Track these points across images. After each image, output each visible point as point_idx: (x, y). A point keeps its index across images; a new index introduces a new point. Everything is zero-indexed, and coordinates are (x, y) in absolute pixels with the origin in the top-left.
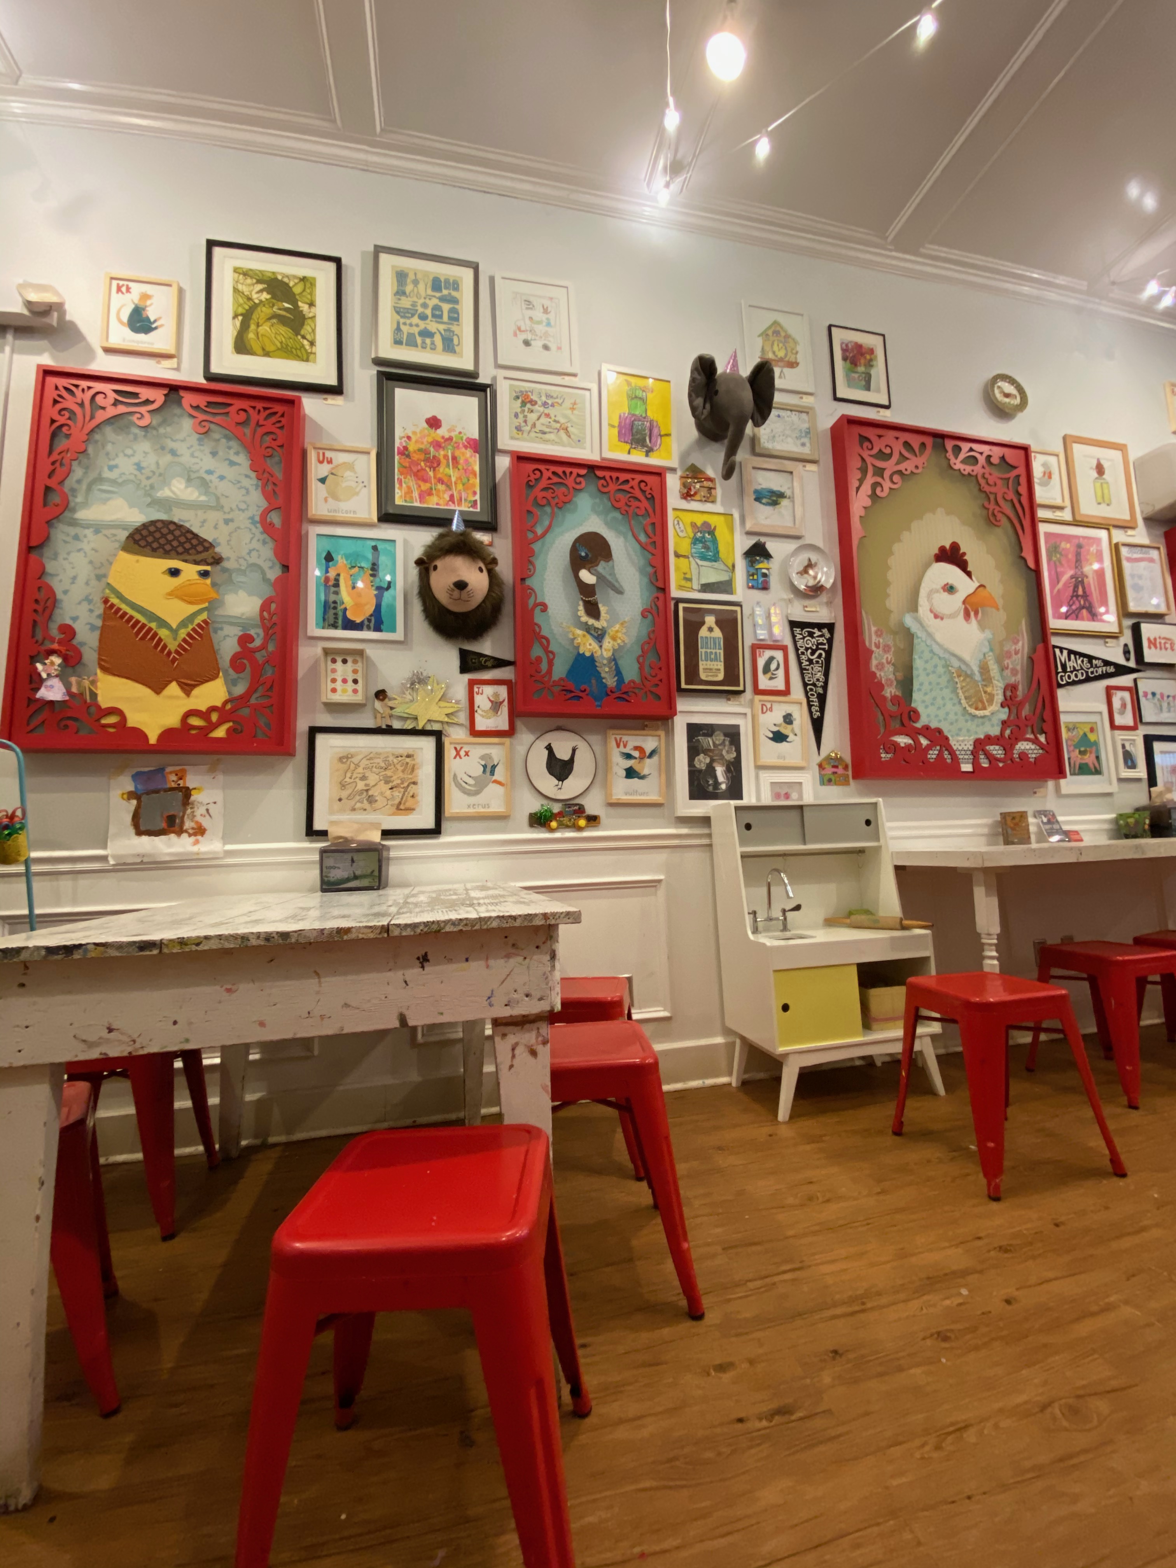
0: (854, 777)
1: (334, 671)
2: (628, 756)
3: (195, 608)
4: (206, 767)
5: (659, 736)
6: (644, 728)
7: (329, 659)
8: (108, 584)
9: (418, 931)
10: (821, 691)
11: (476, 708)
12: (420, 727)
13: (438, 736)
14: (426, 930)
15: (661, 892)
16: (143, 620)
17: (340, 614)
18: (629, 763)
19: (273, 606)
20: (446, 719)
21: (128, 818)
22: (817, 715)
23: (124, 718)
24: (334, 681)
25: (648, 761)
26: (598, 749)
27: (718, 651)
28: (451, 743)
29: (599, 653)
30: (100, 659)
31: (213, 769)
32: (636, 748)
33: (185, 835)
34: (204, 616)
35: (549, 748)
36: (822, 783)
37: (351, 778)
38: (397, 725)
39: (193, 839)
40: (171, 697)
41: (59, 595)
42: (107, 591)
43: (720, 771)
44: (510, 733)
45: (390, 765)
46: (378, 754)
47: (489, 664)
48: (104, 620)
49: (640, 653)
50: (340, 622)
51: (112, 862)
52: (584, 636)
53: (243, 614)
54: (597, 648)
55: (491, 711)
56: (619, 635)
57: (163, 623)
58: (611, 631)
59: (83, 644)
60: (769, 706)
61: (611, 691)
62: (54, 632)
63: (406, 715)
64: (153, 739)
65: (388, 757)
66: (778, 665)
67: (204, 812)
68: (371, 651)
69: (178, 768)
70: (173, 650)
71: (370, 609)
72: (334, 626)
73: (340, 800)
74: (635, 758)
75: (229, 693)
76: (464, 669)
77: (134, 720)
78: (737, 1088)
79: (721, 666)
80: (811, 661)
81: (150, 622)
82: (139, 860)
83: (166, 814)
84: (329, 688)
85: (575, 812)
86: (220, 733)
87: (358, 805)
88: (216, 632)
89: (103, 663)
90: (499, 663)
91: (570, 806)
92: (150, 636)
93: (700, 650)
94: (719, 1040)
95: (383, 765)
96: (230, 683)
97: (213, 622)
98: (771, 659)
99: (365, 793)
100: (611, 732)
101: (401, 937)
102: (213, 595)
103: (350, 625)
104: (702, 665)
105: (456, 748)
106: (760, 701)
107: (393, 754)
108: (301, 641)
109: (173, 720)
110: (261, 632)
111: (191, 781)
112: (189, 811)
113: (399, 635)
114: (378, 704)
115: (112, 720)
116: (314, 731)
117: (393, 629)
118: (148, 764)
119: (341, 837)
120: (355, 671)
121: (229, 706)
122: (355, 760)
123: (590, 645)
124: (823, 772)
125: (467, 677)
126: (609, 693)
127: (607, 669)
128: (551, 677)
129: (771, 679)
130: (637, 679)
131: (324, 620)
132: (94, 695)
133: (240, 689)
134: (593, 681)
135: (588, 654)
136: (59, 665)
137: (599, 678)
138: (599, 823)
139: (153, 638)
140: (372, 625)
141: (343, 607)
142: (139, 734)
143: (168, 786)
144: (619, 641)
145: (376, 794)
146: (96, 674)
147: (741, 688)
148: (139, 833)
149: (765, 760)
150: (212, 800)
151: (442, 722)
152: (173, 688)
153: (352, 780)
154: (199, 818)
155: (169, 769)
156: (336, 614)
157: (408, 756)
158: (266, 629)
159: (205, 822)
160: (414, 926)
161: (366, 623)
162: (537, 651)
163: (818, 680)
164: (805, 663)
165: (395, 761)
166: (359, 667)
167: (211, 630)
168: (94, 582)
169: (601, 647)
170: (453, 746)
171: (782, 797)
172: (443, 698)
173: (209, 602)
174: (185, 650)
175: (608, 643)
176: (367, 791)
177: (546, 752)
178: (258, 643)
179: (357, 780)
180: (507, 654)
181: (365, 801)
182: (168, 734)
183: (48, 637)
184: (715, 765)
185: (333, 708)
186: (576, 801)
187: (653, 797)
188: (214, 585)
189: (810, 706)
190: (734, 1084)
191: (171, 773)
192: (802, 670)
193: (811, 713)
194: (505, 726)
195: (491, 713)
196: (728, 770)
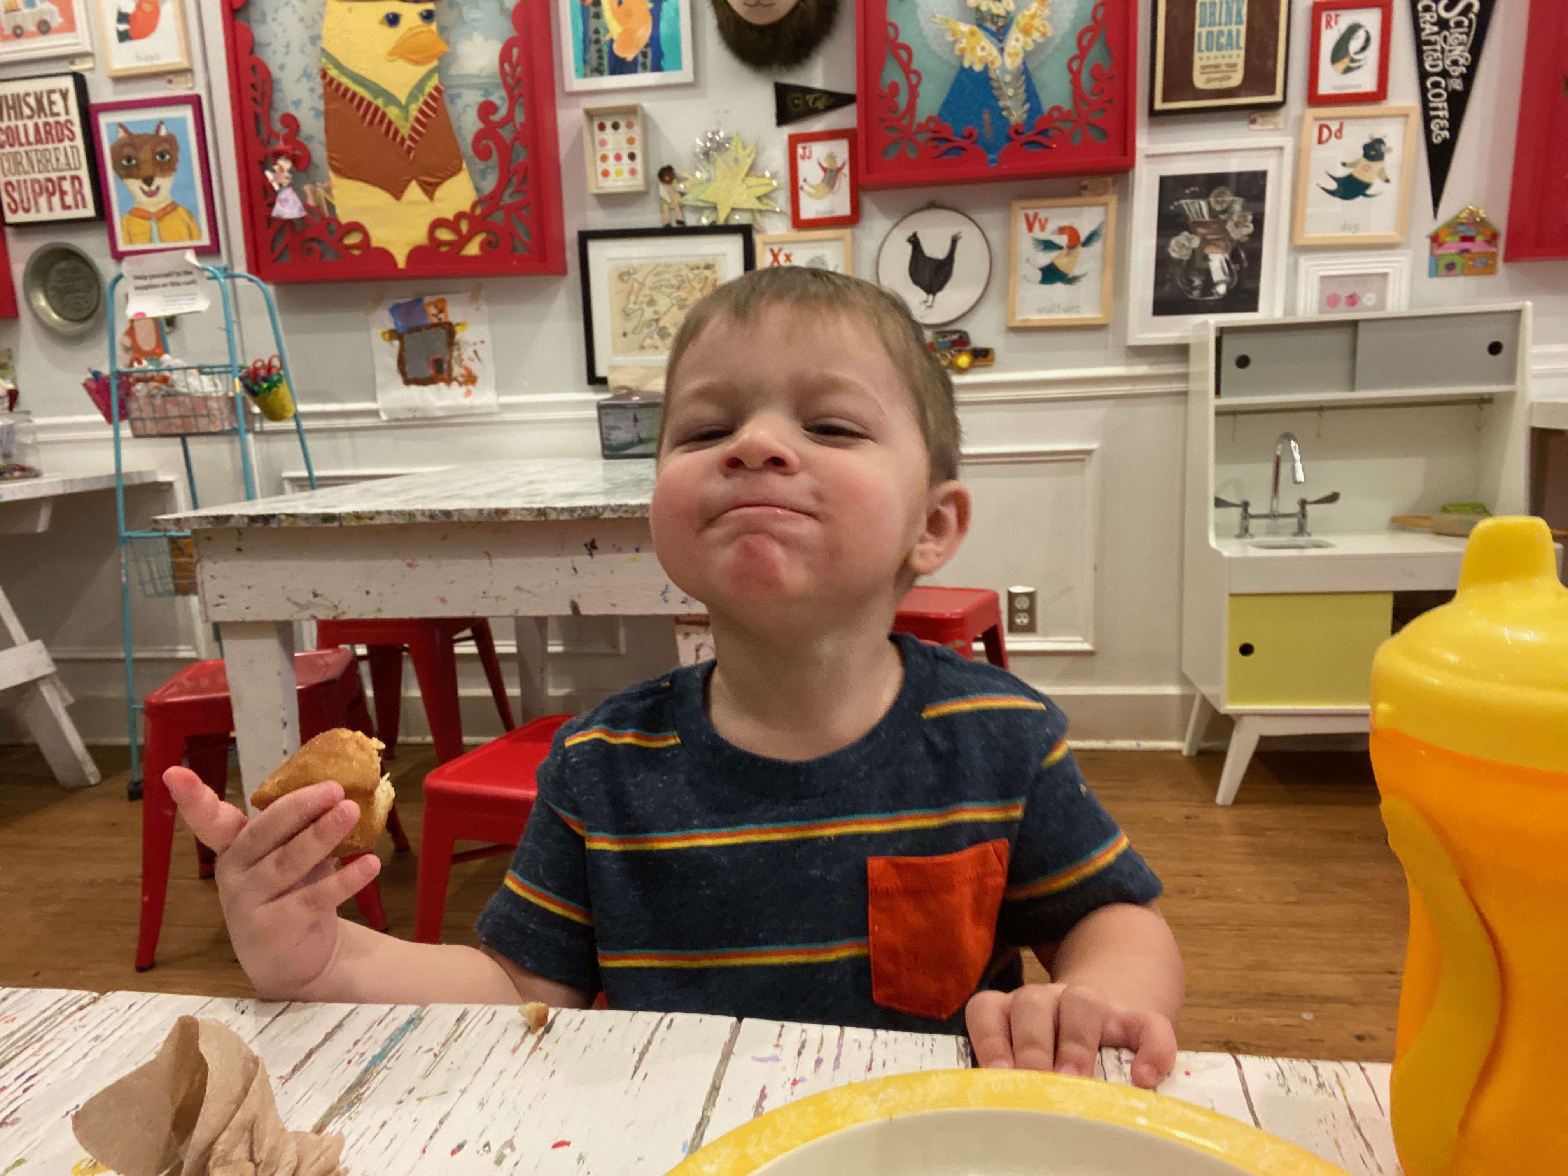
0: (1508, 258)
1: (603, 143)
2: (1048, 245)
3: (423, 70)
4: (468, 294)
5: (1105, 205)
6: (1079, 191)
7: (596, 124)
8: (323, 50)
9: (576, 516)
10: (1457, 85)
11: (801, 182)
12: (721, 221)
13: (746, 232)
14: (583, 515)
15: (1092, 468)
16: (368, 96)
17: (605, 49)
18: (1045, 258)
19: (515, 51)
20: (757, 205)
21: (393, 363)
22: (1440, 135)
23: (366, 236)
24: (604, 158)
25: (1082, 251)
26: (994, 236)
27: (1234, 28)
28: (765, 244)
29: (998, 63)
30: (331, 158)
31: (475, 297)
32: (1061, 230)
33: (455, 384)
34: (434, 81)
35: (914, 241)
36: (1434, 272)
37: (635, 303)
38: (691, 220)
39: (464, 389)
40: (413, 203)
41: (275, 73)
42: (324, 60)
43: (1217, 262)
44: (852, 220)
45: (683, 281)
46: (668, 266)
47: (820, 105)
48: (327, 103)
49: (1075, 51)
50: (606, 62)
51: (384, 417)
52: (973, 34)
53: (482, 70)
54: (995, 53)
55: (824, 185)
56: (1037, 22)
57: (391, 99)
58: (1021, 19)
59: (310, 138)
60: (1334, 127)
61: (1017, 132)
62: (278, 127)
63: (701, 204)
64: (401, 263)
65: (680, 270)
66: (1368, 40)
67: (473, 355)
68: (648, 104)
69: (437, 297)
70: (406, 136)
71: (644, 33)
72: (598, 71)
73: (625, 334)
74: (1060, 248)
75: (478, 189)
76: (783, 118)
77: (379, 238)
78: (1190, 758)
79: (1238, 57)
80: (1443, 24)
81: (376, 97)
82: (410, 415)
83: (432, 358)
84: (600, 171)
85: (954, 344)
86: (473, 249)
87: (648, 342)
88: (452, 101)
89: (334, 163)
90: (837, 101)
91: (944, 334)
92: (378, 118)
93: (1198, 30)
94: (1173, 690)
95: (674, 282)
96: (477, 178)
97: (447, 87)
98: (1353, 29)
99: (654, 324)
100: (1017, 205)
101: (558, 522)
102: (442, 47)
103: (619, 66)
104: (1200, 59)
105: (772, 250)
106: (1317, 119)
107: (687, 266)
108: (560, 101)
109: (419, 235)
110: (503, 93)
111: (453, 314)
112: (455, 354)
113: (685, 74)
114: (663, 190)
115: (353, 239)
116: (585, 237)
117: (678, 66)
118: (404, 294)
119: (623, 387)
120: (631, 141)
121: (478, 211)
122: (639, 276)
123: (983, 49)
124: (1439, 251)
125: (788, 130)
126: (1014, 136)
127: (1010, 92)
128: (913, 116)
129: (1348, 70)
130: (1066, 104)
131: (585, 62)
132: (331, 207)
133: (490, 184)
134: (986, 117)
135: (978, 68)
136: (290, 171)
137: (997, 111)
138: (992, 360)
139: (381, 121)
140: (649, 61)
141: (608, 37)
142: (385, 256)
143: (429, 322)
144: (1036, 35)
145: (668, 325)
146: (329, 178)
147: (1277, 97)
148: (408, 382)
149: (1312, 234)
150: (477, 340)
151: (752, 211)
152: (414, 191)
153: (637, 307)
154: (467, 363)
155: (427, 299)
156: (599, 51)
157: (708, 267)
158: (509, 89)
159: (475, 367)
160: (571, 510)
161: (641, 59)
162: (892, 74)
163: (1455, 63)
164: (1429, 29)
165: (691, 275)
166: (637, 132)
167: (446, 99)
168: (309, 48)
169: (1002, 50)
170: (768, 248)
171: (1342, 304)
172: (752, 170)
173: (440, 59)
174: (419, 133)
175: (1016, 42)
176: (657, 320)
177: (909, 248)
178: (503, 112)
179: (644, 306)
180: (847, 84)
181: (656, 336)
182: (416, 254)
183: (272, 134)
184: (1208, 250)
185: (609, 200)
186: (958, 326)
187: (1089, 314)
188: (442, 29)
189: (1427, 120)
190: (1185, 753)
191: (430, 304)
192: (1420, 45)
193: (1428, 132)
194: (844, 209)
195: (824, 188)
196: (1234, 257)
